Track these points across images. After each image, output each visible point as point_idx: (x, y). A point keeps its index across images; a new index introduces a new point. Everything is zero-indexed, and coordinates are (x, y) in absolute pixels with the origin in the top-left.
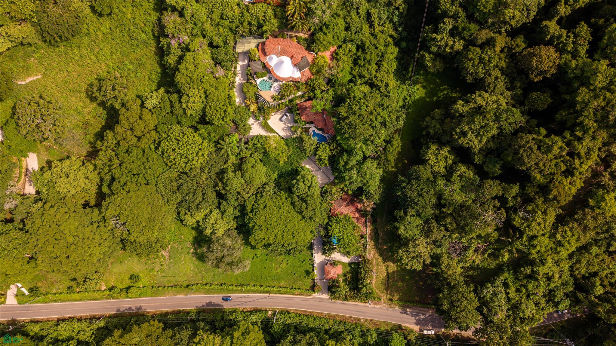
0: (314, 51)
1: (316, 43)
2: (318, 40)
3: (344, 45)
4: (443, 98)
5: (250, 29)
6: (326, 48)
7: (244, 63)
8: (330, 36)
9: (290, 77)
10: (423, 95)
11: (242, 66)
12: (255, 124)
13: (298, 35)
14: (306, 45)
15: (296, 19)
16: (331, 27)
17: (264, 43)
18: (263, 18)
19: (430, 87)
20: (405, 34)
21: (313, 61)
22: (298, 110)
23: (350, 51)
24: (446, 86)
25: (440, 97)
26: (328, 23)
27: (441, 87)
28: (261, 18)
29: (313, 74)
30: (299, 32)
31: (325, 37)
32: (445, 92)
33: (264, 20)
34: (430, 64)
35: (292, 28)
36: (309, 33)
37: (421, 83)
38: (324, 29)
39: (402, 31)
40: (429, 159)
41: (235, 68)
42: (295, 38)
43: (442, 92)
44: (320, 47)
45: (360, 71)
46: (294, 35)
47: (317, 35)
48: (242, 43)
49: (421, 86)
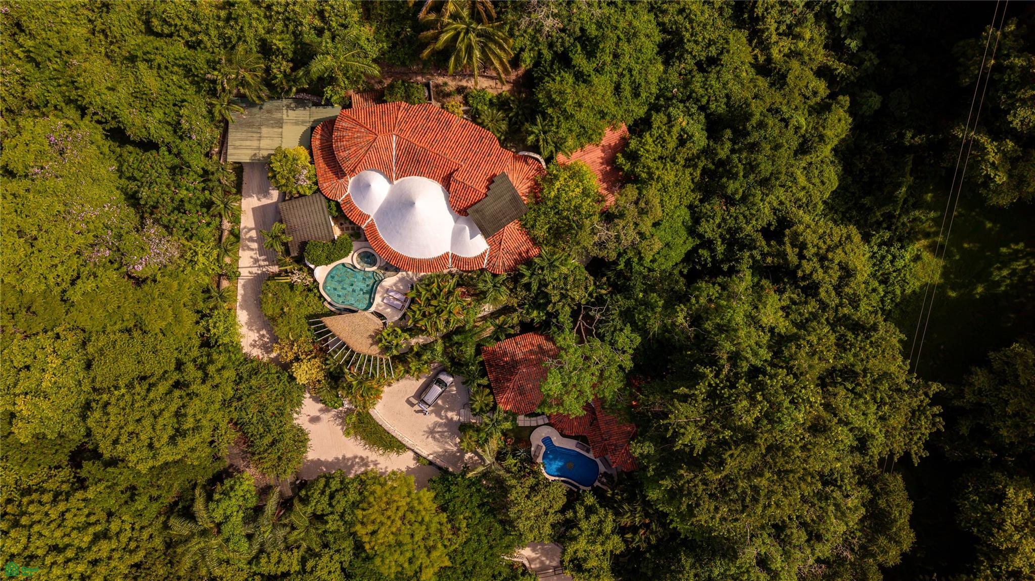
0: (536, 148)
1: (544, 116)
2: (552, 103)
3: (658, 119)
4: (1012, 286)
5: (268, 70)
6: (586, 136)
7: (265, 201)
8: (603, 84)
9: (445, 257)
10: (937, 279)
11: (259, 212)
12: (325, 417)
13: (469, 84)
14: (504, 127)
15: (455, 17)
16: (608, 46)
17: (329, 124)
18: (317, 22)
19: (961, 249)
20: (871, 60)
21: (536, 190)
22: (483, 374)
23: (682, 142)
24: (1021, 246)
25: (998, 284)
26: (592, 31)
27: (1004, 250)
28: (309, 21)
29: (534, 241)
30: (472, 75)
31: (583, 89)
32: (1019, 265)
33: (320, 32)
34: (1001, 178)
35: (441, 60)
36: (513, 76)
37: (927, 235)
38: (579, 59)
39: (860, 49)
40: (1015, 551)
41: (236, 220)
42: (460, 98)
43: (1005, 265)
44: (562, 133)
45: (731, 223)
46: (452, 84)
47: (551, 86)
48: (250, 125)
49: (926, 247)
